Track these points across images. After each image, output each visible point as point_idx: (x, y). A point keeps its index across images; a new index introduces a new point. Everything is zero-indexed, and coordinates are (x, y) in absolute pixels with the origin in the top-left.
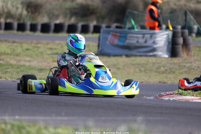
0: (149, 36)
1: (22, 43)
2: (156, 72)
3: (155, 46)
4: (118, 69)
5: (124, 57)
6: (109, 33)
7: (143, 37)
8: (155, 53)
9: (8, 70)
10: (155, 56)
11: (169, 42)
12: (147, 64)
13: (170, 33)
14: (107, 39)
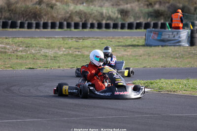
0: (176, 33)
1: (102, 39)
2: (172, 57)
3: (180, 39)
4: (150, 56)
5: (160, 47)
6: (151, 32)
7: (172, 34)
8: (180, 44)
9: (78, 60)
10: (180, 45)
11: (189, 37)
12: (169, 52)
13: (189, 31)
14: (150, 36)
